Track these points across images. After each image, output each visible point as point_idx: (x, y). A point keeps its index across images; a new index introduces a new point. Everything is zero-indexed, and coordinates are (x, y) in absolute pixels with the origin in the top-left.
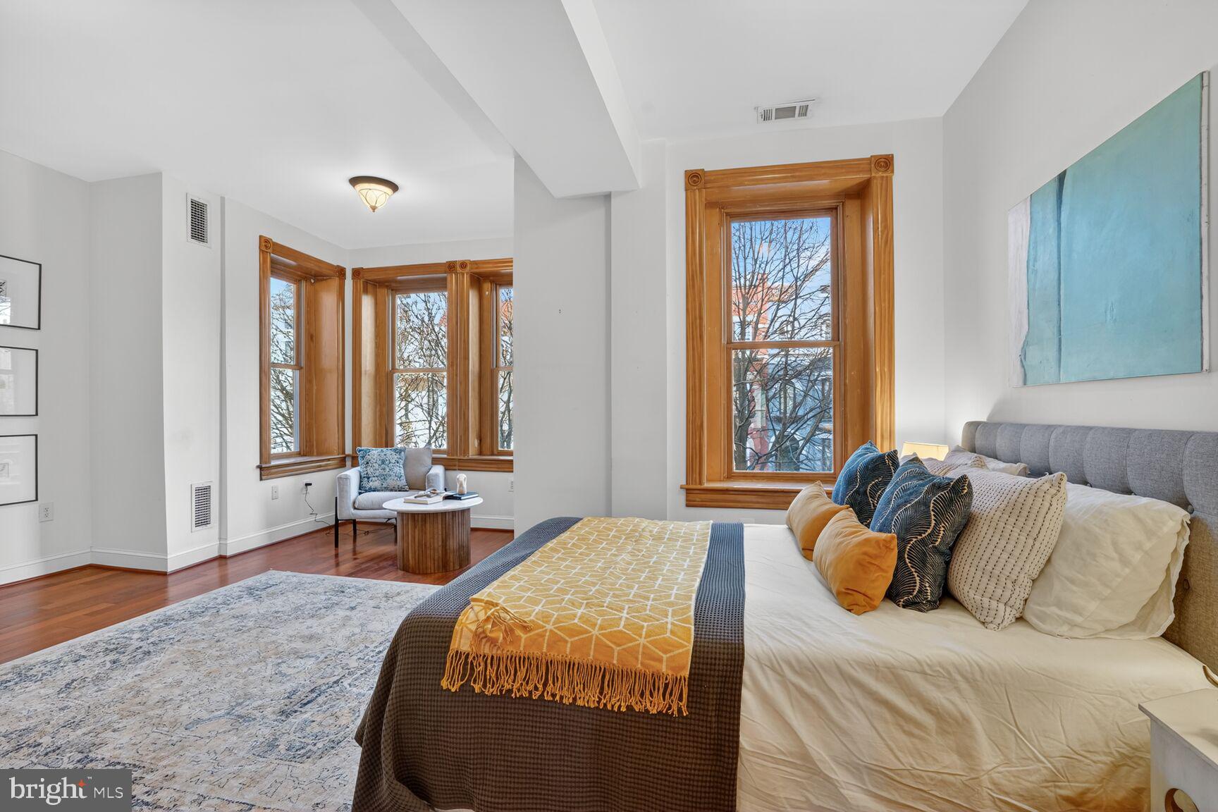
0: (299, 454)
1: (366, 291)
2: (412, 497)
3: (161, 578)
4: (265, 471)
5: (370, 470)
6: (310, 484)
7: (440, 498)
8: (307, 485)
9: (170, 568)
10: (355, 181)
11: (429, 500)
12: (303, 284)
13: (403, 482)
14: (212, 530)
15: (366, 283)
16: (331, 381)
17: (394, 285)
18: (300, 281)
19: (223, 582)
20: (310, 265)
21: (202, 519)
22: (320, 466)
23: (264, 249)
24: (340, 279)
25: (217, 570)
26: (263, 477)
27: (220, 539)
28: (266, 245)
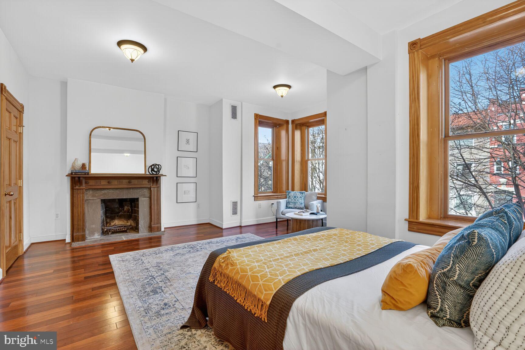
0: (273, 192)
1: (296, 128)
2: (297, 212)
3: (221, 230)
4: (256, 198)
5: (290, 200)
6: (273, 204)
7: (308, 214)
8: (272, 204)
9: (224, 227)
10: (275, 87)
11: (303, 214)
12: (275, 128)
13: (303, 206)
14: (238, 217)
15: (296, 126)
16: (284, 164)
17: (307, 124)
18: (273, 128)
19: (241, 233)
20: (275, 121)
21: (235, 212)
22: (278, 197)
23: (256, 118)
24: (287, 125)
25: (239, 230)
26: (255, 200)
27: (241, 220)
28: (257, 116)
